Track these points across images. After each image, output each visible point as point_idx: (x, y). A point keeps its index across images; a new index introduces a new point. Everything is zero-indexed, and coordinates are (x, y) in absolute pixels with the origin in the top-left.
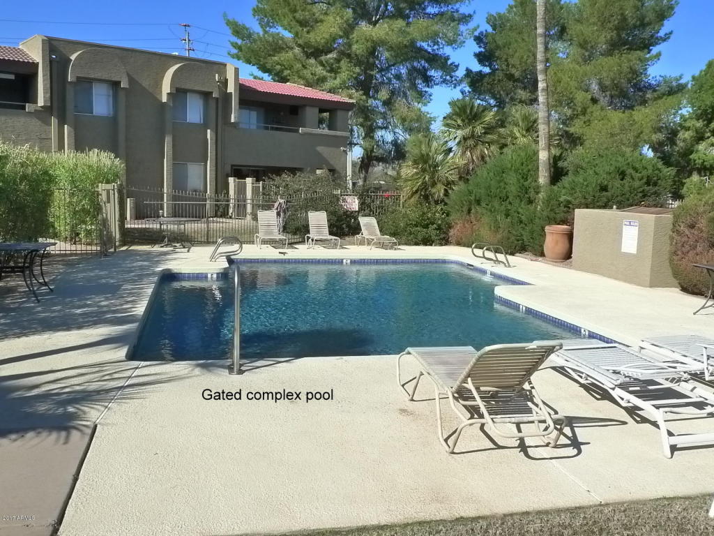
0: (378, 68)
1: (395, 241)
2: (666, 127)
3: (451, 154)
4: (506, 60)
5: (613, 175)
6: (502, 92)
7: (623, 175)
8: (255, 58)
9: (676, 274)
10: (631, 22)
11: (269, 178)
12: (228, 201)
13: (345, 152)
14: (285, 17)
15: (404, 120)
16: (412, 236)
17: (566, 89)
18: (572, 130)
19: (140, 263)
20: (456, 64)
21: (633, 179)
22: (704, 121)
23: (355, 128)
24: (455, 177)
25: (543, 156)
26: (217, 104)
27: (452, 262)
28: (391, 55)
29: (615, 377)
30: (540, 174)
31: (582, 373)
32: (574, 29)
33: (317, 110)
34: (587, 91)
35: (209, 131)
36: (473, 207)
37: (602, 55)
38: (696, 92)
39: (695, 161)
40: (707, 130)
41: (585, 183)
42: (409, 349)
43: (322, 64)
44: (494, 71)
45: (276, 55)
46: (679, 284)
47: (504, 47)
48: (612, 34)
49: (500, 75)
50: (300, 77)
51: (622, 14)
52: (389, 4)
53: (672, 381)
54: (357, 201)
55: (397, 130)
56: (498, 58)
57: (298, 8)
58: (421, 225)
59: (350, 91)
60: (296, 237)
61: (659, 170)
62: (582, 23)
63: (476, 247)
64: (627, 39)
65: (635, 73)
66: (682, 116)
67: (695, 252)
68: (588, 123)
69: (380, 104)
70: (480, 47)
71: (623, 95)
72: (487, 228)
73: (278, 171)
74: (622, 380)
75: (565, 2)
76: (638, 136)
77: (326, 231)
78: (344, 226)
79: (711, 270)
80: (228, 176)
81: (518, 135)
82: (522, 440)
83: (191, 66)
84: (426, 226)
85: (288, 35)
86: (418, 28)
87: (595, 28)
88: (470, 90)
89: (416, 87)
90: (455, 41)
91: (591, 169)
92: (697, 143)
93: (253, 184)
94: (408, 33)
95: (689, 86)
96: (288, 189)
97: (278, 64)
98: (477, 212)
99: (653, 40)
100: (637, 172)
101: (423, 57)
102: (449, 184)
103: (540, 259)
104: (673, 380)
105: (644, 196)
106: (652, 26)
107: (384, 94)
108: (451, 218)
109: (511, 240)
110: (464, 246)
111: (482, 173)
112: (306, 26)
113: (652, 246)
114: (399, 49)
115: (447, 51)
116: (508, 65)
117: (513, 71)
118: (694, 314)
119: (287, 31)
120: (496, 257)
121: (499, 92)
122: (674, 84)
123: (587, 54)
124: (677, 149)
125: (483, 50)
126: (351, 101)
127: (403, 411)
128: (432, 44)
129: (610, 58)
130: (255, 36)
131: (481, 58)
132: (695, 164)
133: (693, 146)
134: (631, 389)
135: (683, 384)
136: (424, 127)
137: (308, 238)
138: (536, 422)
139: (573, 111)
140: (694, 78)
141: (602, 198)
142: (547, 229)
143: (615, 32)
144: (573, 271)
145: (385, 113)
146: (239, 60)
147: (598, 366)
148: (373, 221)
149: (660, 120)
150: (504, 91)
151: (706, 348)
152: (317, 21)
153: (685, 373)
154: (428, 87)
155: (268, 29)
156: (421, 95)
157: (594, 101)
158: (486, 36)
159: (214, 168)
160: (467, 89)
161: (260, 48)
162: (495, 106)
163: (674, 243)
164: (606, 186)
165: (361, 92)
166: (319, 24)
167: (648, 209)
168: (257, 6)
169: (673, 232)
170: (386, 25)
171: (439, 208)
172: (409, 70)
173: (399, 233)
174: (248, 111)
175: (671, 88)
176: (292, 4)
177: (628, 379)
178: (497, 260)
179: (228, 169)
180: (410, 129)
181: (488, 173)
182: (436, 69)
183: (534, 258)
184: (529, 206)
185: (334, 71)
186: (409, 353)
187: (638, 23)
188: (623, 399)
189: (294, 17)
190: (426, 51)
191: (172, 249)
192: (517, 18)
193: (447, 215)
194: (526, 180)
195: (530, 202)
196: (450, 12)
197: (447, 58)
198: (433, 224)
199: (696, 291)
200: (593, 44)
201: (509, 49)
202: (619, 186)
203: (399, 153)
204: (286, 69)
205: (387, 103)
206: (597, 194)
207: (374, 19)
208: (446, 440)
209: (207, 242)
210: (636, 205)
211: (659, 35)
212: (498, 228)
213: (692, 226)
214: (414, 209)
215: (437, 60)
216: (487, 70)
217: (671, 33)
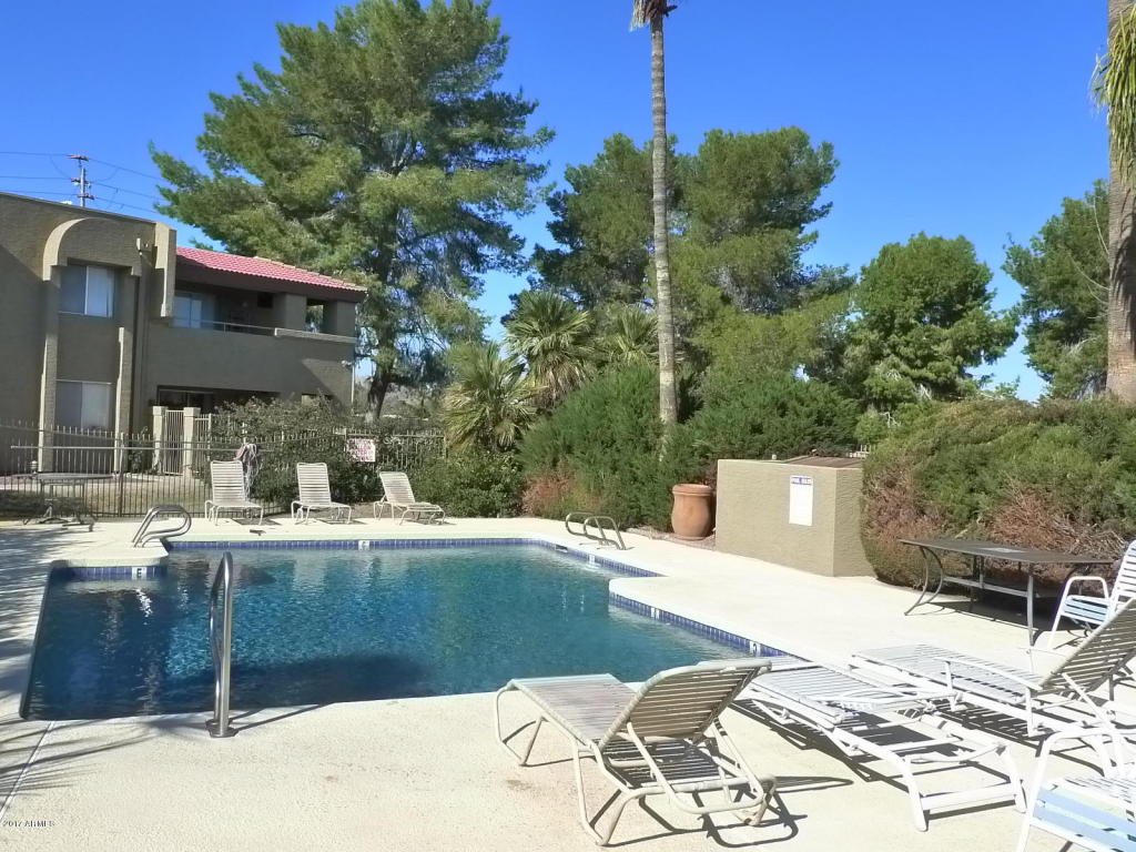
0: (400, 239)
1: (440, 510)
2: (828, 339)
3: (524, 375)
4: (596, 236)
5: (769, 409)
6: (590, 283)
7: (783, 409)
8: (200, 216)
9: (871, 556)
10: (775, 187)
11: (225, 408)
12: (152, 445)
13: (349, 368)
14: (251, 153)
15: (441, 320)
16: (464, 502)
17: (686, 281)
18: (695, 341)
19: (9, 551)
20: (522, 237)
21: (798, 415)
22: (880, 332)
23: (363, 330)
24: (532, 411)
25: (666, 379)
26: (137, 286)
27: (532, 543)
28: (422, 221)
29: (832, 711)
30: (662, 406)
31: (782, 708)
32: (694, 194)
33: (302, 301)
34: (714, 285)
35: (122, 330)
36: (560, 456)
37: (734, 232)
38: (868, 291)
39: (871, 388)
40: (886, 345)
41: (730, 421)
42: (514, 682)
43: (311, 229)
44: (577, 251)
45: (236, 211)
46: (876, 570)
47: (593, 216)
48: (749, 204)
49: (587, 257)
50: (274, 248)
51: (762, 176)
52: (418, 143)
53: (909, 715)
54: (373, 447)
55: (430, 335)
56: (583, 232)
57: (274, 141)
58: (478, 485)
59: (357, 274)
60: (271, 504)
61: (833, 401)
62: (705, 186)
63: (572, 520)
64: (770, 212)
65: (782, 261)
66: (850, 325)
67: (896, 522)
68: (718, 331)
69: (403, 294)
70: (556, 214)
71: (767, 292)
72: (584, 489)
73: (240, 397)
74: (843, 716)
75: (681, 155)
76: (790, 353)
77: (327, 494)
78: (352, 486)
79: (926, 548)
80: (152, 404)
81: (623, 346)
82: (706, 817)
83: (95, 223)
84: (487, 487)
85: (255, 182)
86: (463, 182)
87: (725, 194)
88: (542, 278)
89: (461, 271)
90: (520, 205)
91: (737, 399)
92: (873, 364)
93: (195, 417)
94: (449, 190)
95: (858, 281)
96: (257, 427)
97: (239, 226)
98: (566, 464)
99: (805, 215)
100: (802, 405)
101: (471, 227)
102: (521, 420)
103: (667, 536)
104: (910, 713)
105: (815, 440)
106: (804, 195)
107: (409, 279)
108: (526, 473)
109: (621, 508)
110: (547, 517)
111: (573, 403)
112: (286, 170)
113: (834, 515)
114: (433, 211)
115: (508, 218)
116: (599, 243)
117: (607, 252)
118: (906, 614)
119: (254, 176)
120: (602, 533)
121: (586, 283)
122: (837, 277)
123: (713, 231)
124: (844, 371)
125: (561, 219)
126: (359, 288)
127: (514, 783)
128: (485, 207)
129: (745, 237)
130: (201, 182)
131: (558, 231)
132: (871, 394)
133: (866, 367)
134: (855, 729)
135: (925, 717)
136: (473, 330)
137: (297, 507)
138: (726, 788)
139: (696, 314)
140: (864, 269)
141: (755, 443)
142: (676, 489)
143: (753, 200)
144: (717, 553)
145: (411, 308)
146: (172, 217)
147: (804, 697)
148: (402, 478)
149: (820, 330)
150: (593, 281)
151: (949, 663)
152: (304, 163)
153: (928, 700)
154: (478, 271)
155: (222, 171)
156: (467, 284)
157: (726, 300)
158: (566, 199)
159: (129, 391)
160: (538, 276)
161: (210, 200)
162: (579, 303)
163: (866, 510)
164: (761, 425)
165: (374, 276)
166: (308, 167)
167: (822, 459)
168: (206, 135)
169: (864, 493)
170: (414, 175)
171: (506, 457)
172: (450, 245)
173: (444, 496)
174: (188, 300)
175: (833, 283)
176: (263, 136)
177: (850, 714)
178: (605, 539)
179: (153, 392)
180: (451, 335)
181: (583, 405)
182: (491, 245)
183: (656, 534)
184: (646, 455)
185: (330, 240)
186: (514, 688)
187: (785, 189)
188: (847, 745)
189: (268, 156)
190: (476, 216)
191: (60, 526)
192: (611, 175)
193: (520, 469)
194: (640, 415)
195: (648, 449)
196: (511, 161)
197: (509, 229)
198: (497, 483)
199: (901, 580)
200: (722, 216)
201: (599, 219)
202: (778, 425)
203: (434, 371)
204: (251, 234)
205: (416, 293)
206: (748, 437)
207: (394, 165)
208: (592, 824)
209: (120, 515)
210: (804, 454)
211: (814, 207)
212: (599, 490)
213: (891, 485)
214: (467, 458)
215: (492, 232)
216: (566, 249)
217: (830, 205)
